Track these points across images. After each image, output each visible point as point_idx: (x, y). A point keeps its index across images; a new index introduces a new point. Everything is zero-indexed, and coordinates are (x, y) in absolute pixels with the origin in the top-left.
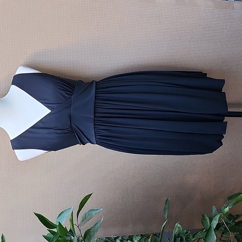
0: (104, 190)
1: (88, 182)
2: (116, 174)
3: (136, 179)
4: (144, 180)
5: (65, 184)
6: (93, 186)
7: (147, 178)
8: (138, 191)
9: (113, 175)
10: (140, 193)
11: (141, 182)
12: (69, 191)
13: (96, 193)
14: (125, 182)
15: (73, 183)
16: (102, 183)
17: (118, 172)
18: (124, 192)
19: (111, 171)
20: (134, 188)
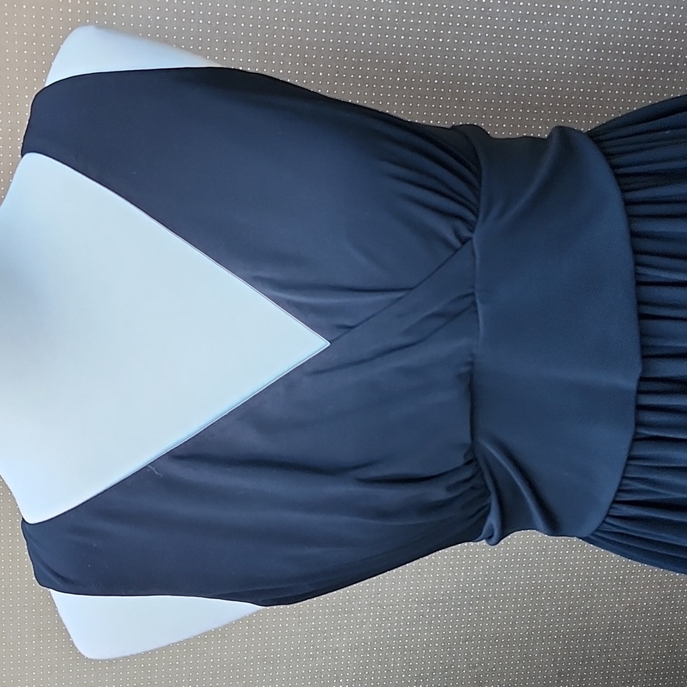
0: (481, 645)
1: (407, 606)
2: (538, 568)
3: (628, 591)
4: (665, 595)
5: (300, 615)
6: (430, 623)
7: (679, 587)
8: (631, 645)
9: (527, 573)
10: (639, 656)
11: (647, 607)
12: (317, 650)
13: (441, 659)
14: (579, 606)
15: (337, 613)
16: (470, 611)
17: (549, 561)
18: (569, 649)
19: (516, 557)
20: (616, 631)
